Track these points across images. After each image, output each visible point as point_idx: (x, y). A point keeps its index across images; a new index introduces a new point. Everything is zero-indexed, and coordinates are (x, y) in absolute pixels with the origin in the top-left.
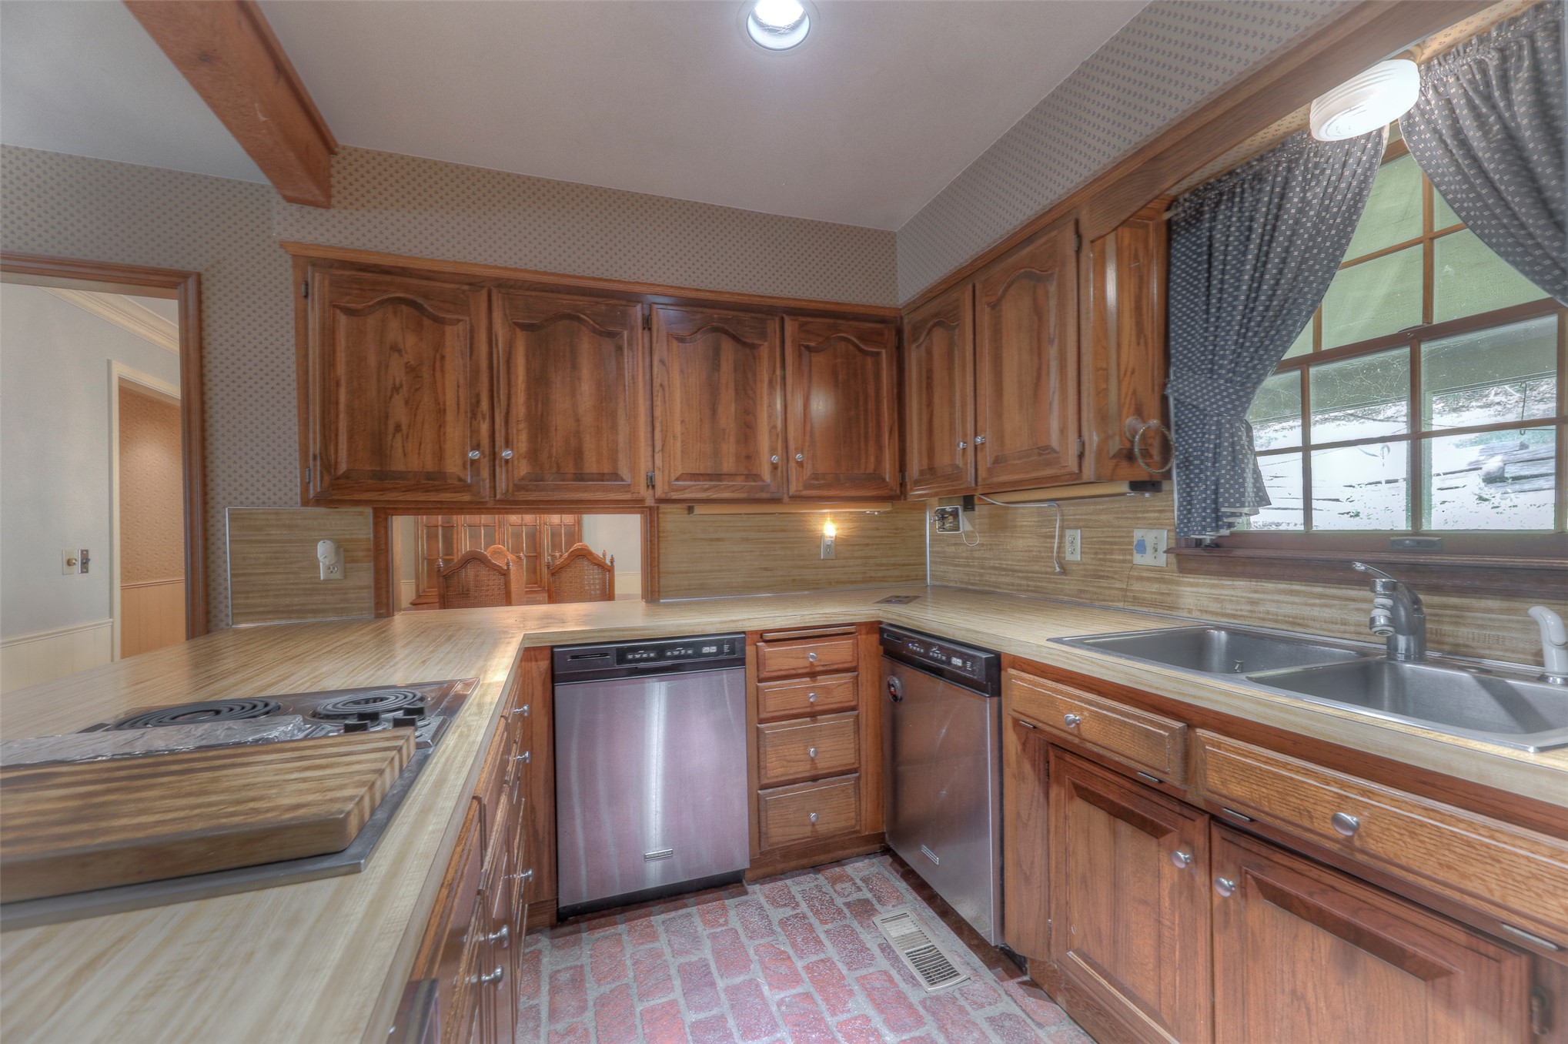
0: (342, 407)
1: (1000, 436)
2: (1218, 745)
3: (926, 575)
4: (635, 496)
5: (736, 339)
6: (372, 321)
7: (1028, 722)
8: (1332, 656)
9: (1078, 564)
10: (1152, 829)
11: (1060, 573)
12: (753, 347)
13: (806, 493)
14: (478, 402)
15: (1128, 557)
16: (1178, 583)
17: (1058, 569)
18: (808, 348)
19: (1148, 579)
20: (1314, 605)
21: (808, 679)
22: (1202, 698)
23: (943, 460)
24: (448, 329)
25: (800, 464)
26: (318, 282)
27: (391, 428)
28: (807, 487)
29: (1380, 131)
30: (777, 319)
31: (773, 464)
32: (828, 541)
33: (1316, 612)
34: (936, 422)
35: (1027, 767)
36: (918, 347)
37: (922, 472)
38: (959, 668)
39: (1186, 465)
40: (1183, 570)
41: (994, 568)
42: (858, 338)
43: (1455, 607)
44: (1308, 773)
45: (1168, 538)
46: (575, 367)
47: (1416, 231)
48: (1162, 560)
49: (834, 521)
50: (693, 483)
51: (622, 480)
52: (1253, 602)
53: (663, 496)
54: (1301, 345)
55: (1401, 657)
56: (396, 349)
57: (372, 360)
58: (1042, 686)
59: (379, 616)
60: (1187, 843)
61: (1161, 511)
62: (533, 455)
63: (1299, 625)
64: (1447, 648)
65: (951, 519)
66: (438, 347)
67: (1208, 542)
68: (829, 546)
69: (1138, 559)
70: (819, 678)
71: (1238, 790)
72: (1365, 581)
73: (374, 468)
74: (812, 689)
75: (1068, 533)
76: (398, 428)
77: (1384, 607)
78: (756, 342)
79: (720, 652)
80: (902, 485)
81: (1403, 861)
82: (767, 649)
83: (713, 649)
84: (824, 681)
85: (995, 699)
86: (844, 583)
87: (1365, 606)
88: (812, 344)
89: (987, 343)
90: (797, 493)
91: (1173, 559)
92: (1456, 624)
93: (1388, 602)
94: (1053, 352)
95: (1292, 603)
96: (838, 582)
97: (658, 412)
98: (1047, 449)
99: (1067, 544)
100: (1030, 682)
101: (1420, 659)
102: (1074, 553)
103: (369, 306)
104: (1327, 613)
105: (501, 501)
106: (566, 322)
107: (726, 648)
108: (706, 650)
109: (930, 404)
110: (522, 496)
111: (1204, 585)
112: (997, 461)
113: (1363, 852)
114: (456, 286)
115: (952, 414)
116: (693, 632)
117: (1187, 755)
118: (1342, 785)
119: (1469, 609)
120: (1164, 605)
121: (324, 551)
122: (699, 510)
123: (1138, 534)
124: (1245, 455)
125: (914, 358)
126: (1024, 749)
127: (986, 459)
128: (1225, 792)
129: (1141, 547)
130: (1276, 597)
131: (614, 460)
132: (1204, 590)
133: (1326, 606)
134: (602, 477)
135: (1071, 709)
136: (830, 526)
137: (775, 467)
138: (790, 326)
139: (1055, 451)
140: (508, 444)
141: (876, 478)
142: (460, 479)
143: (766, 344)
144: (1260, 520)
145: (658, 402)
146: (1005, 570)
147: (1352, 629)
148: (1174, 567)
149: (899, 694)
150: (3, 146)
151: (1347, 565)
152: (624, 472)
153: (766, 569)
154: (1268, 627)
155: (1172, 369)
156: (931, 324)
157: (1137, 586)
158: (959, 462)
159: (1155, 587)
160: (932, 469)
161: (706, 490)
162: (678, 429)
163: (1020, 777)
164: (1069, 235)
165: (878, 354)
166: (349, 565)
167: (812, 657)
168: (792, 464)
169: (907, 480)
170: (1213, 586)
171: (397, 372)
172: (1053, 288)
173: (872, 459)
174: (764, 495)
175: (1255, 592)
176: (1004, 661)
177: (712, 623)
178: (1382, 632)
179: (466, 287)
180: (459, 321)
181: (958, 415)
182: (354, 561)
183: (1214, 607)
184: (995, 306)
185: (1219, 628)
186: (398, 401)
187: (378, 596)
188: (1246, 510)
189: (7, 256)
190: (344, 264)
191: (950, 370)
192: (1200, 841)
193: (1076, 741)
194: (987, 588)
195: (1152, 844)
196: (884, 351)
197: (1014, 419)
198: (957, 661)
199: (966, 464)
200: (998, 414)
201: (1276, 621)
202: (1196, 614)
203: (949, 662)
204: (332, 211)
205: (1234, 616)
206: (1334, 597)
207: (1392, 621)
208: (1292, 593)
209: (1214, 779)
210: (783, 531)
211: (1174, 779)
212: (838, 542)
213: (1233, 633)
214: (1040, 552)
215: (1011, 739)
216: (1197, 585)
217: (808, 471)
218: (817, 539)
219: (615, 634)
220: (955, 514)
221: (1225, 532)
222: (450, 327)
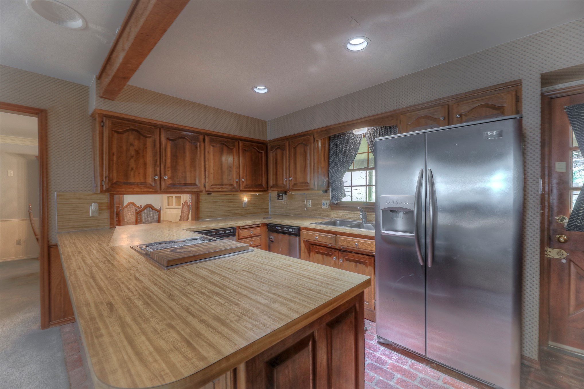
0: (115, 162)
1: (296, 178)
2: (341, 237)
3: (269, 211)
4: (201, 190)
5: (227, 147)
6: (125, 136)
7: (307, 240)
8: (355, 223)
9: (310, 208)
10: (329, 255)
11: (307, 210)
12: (232, 149)
13: (244, 189)
14: (157, 162)
15: (321, 206)
16: (331, 212)
17: (306, 209)
18: (245, 150)
19: (325, 211)
20: (353, 215)
21: (250, 238)
22: (338, 230)
23: (280, 182)
24: (148, 140)
25: (243, 182)
26: (107, 122)
27: (130, 168)
28: (245, 188)
29: (362, 134)
30: (238, 142)
31: (236, 181)
32: (245, 202)
33: (353, 216)
34: (278, 173)
35: (306, 250)
36: (273, 152)
37: (273, 185)
38: (291, 231)
39: (332, 188)
40: (332, 209)
41: (289, 209)
42: (258, 148)
43: (370, 214)
44: (352, 239)
45: (329, 202)
46: (184, 153)
47: (366, 151)
48: (328, 207)
49: (246, 197)
50: (216, 186)
51: (197, 185)
52: (343, 215)
53: (208, 190)
54: (351, 168)
55: (364, 223)
56: (132, 145)
57: (125, 148)
58: (310, 233)
59: (111, 228)
60: (335, 256)
61: (327, 197)
62: (172, 178)
63: (350, 219)
64: (369, 221)
65: (281, 197)
66: (145, 144)
67: (336, 203)
68: (245, 204)
69: (323, 207)
70: (252, 238)
71: (343, 244)
72: (359, 211)
73: (125, 181)
74: (251, 241)
75: (308, 201)
76: (132, 169)
77: (361, 214)
78: (233, 148)
79: (231, 232)
80: (267, 187)
81: (362, 248)
82: (240, 231)
83: (229, 231)
84: (254, 239)
85: (299, 237)
86: (249, 214)
87: (359, 215)
88: (246, 149)
89: (292, 156)
90: (242, 190)
91: (330, 206)
92: (371, 217)
93: (362, 214)
94: (308, 162)
95: (349, 215)
96: (248, 214)
97: (207, 166)
98: (307, 183)
99: (308, 203)
100: (308, 232)
101: (366, 223)
102: (309, 206)
103: (124, 131)
104: (354, 216)
105: (163, 191)
106: (181, 139)
107: (232, 231)
108: (227, 232)
109: (276, 168)
110: (169, 190)
111: (335, 212)
112: (295, 184)
113: (358, 248)
114: (150, 127)
115: (283, 171)
116: (221, 227)
117: (336, 240)
118: (356, 239)
119: (372, 215)
120: (328, 216)
121: (93, 207)
122: (213, 194)
123: (323, 201)
124: (342, 187)
125: (271, 155)
126: (305, 247)
127: (292, 183)
128: (342, 245)
129: (324, 204)
130: (347, 214)
131: (195, 180)
132: (335, 213)
133: (354, 215)
134: (191, 184)
135: (316, 236)
136: (245, 198)
137: (237, 182)
138: (241, 144)
139: (308, 183)
140: (165, 174)
141: (261, 186)
142: (151, 185)
143: (235, 148)
144: (344, 199)
145: (207, 163)
146: (292, 209)
147: (358, 219)
148: (330, 208)
149: (273, 240)
150: (1, 65)
151: (357, 208)
152: (197, 182)
153: (228, 210)
154: (346, 220)
155: (330, 168)
156: (277, 147)
157: (323, 213)
158: (285, 183)
159: (326, 213)
160: (276, 184)
161: (219, 188)
162: (212, 171)
163: (305, 252)
164: (312, 138)
165: (262, 152)
166: (100, 211)
167: (252, 233)
168: (241, 182)
169: (269, 186)
170: (337, 212)
171: (132, 152)
172: (308, 148)
173: (260, 180)
174: (234, 190)
175: (344, 213)
176: (301, 229)
177: (228, 225)
178: (361, 218)
179: (153, 127)
180: (151, 137)
181: (284, 172)
182: (102, 210)
183: (337, 216)
184: (295, 148)
185: (338, 220)
186: (132, 161)
187: (111, 221)
188: (342, 197)
189: (2, 103)
190: (115, 117)
191: (282, 160)
192: (337, 255)
193: (317, 242)
194: (287, 214)
195: (329, 258)
196: (263, 152)
197: (299, 175)
198: (290, 230)
199: (286, 184)
200: (295, 173)
201: (347, 218)
202: (334, 218)
203: (288, 230)
204: (114, 102)
205: (340, 218)
206: (356, 213)
207: (362, 217)
208: (350, 213)
209: (340, 243)
210: (233, 199)
211: (334, 245)
212: (249, 202)
213: (340, 221)
214: (301, 205)
215: (303, 245)
216: (334, 212)
217: (245, 184)
218: (242, 202)
219: (204, 228)
220: (282, 196)
221: (339, 201)
222: (149, 139)
